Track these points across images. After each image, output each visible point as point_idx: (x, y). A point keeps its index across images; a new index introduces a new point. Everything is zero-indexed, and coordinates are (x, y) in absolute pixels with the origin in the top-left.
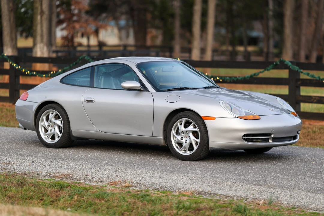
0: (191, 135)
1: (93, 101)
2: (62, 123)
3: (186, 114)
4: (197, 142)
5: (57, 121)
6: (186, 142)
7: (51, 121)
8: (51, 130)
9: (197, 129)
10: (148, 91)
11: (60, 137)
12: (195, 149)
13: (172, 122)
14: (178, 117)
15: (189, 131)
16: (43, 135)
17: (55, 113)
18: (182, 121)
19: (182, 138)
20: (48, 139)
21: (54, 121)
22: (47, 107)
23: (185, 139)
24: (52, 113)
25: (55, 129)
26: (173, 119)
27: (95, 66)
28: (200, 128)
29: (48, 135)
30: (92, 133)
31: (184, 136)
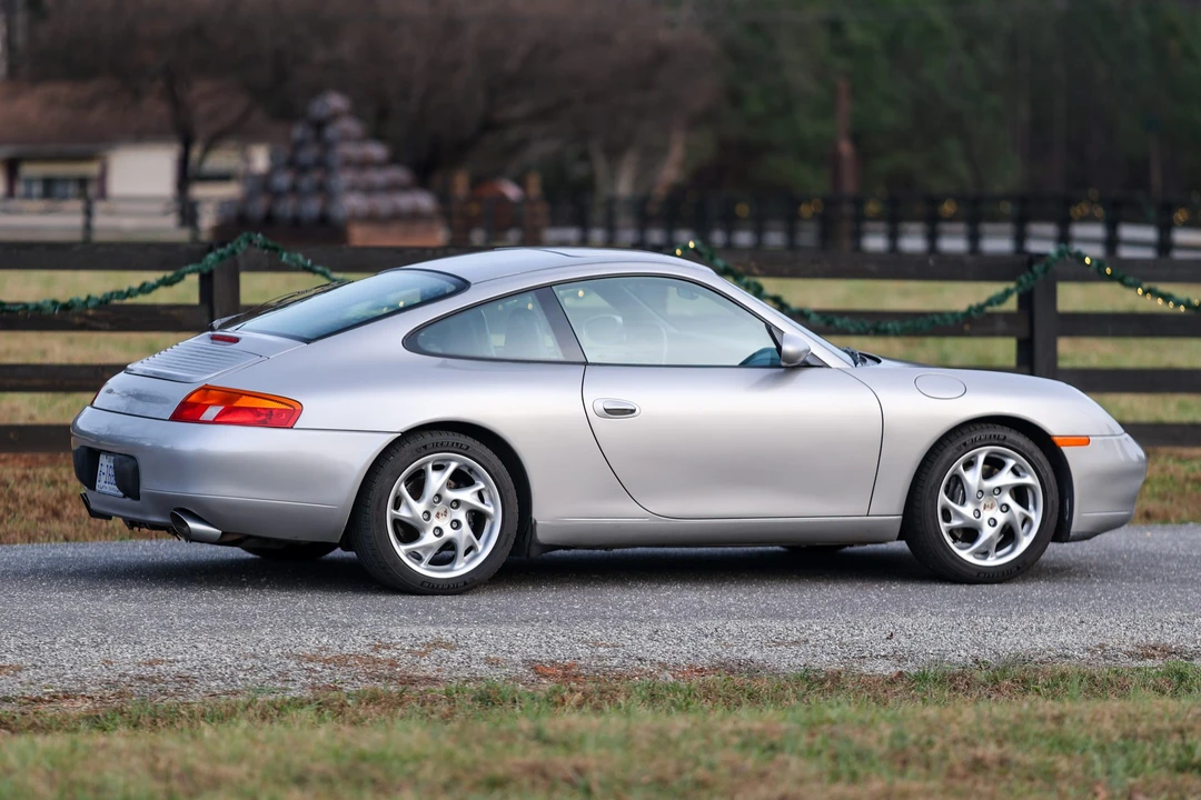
0: (1007, 499)
1: (633, 411)
2: (482, 500)
3: (997, 433)
4: (1026, 520)
5: (468, 495)
6: (993, 522)
7: (439, 496)
8: (439, 531)
9: (1030, 479)
10: (825, 366)
11: (485, 549)
12: (1025, 542)
13: (944, 461)
14: (965, 444)
15: (1000, 489)
16: (401, 550)
17: (453, 466)
18: (975, 456)
19: (978, 513)
20: (422, 565)
21: (451, 495)
22: (425, 447)
23: (986, 515)
24: (436, 468)
25: (456, 524)
26: (948, 454)
27: (550, 285)
28: (1043, 475)
29: (427, 548)
30: (618, 526)
31: (982, 505)
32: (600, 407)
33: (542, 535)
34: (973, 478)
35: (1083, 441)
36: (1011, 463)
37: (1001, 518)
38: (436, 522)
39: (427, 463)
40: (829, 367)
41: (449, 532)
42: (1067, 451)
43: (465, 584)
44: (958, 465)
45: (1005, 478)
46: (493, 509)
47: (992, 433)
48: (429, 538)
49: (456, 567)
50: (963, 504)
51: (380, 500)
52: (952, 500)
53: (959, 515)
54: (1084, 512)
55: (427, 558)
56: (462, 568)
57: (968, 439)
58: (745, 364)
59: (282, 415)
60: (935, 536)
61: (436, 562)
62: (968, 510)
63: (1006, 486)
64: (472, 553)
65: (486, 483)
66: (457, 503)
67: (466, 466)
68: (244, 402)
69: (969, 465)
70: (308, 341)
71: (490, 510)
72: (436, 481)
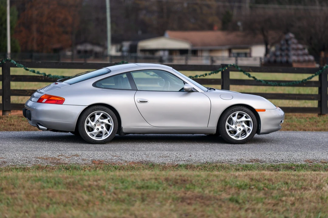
0: (244, 124)
1: (147, 102)
2: (109, 122)
3: (241, 108)
4: (249, 129)
5: (106, 121)
6: (240, 129)
7: (98, 121)
8: (98, 129)
9: (249, 119)
10: (198, 91)
11: (109, 133)
12: (248, 134)
13: (227, 115)
14: (232, 111)
15: (242, 121)
16: (88, 133)
17: (102, 114)
18: (235, 114)
19: (236, 127)
20: (94, 137)
21: (101, 121)
22: (94, 109)
23: (238, 128)
24: (97, 114)
25: (102, 127)
26: (228, 113)
27: (130, 72)
28: (253, 118)
29: (95, 133)
30: (143, 129)
31: (237, 125)
32: (139, 100)
33: (124, 130)
34: (235, 119)
35: (264, 110)
36: (245, 115)
37: (242, 129)
38: (97, 127)
39: (95, 113)
40: (198, 92)
41: (100, 129)
42: (259, 113)
43: (104, 142)
44: (231, 115)
45: (243, 119)
46: (112, 124)
47: (240, 108)
48: (95, 131)
49: (102, 138)
50: (232, 125)
51: (83, 121)
52: (230, 124)
53: (231, 128)
54: (264, 127)
55: (95, 135)
56: (104, 138)
57: (233, 109)
58: (180, 91)
59: (60, 101)
60: (225, 132)
61: (97, 136)
62: (233, 127)
63: (243, 121)
64: (106, 134)
65: (110, 118)
66: (103, 123)
67: (105, 114)
68: (52, 98)
69: (234, 116)
70: (71, 84)
71: (111, 124)
72: (97, 117)
